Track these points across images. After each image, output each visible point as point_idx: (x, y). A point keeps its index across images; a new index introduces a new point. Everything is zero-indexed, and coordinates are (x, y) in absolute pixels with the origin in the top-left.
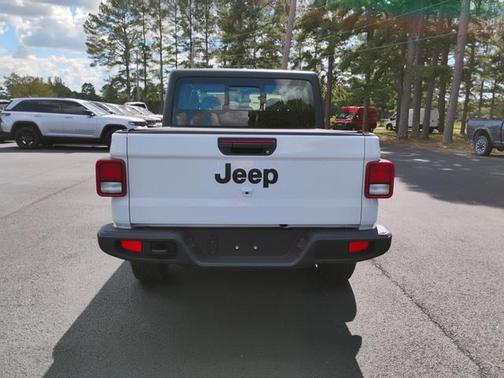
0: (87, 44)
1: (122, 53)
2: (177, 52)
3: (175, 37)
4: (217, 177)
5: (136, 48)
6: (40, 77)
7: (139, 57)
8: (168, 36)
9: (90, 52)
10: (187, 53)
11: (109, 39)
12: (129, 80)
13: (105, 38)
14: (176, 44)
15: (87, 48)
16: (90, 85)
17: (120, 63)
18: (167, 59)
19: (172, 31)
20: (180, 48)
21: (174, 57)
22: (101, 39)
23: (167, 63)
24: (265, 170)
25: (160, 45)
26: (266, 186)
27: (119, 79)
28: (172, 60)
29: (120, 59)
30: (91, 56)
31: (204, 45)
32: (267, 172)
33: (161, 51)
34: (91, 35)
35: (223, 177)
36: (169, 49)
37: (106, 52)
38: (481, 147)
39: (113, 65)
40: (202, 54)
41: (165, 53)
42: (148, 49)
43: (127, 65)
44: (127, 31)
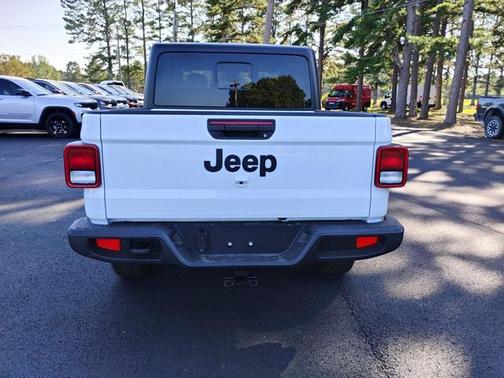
0: (65, 19)
1: (103, 29)
2: (161, 28)
3: (158, 11)
4: (207, 165)
5: (117, 23)
6: (16, 55)
7: (120, 33)
8: (150, 9)
9: (68, 27)
10: (171, 28)
11: (88, 14)
12: (110, 59)
13: (84, 13)
14: (159, 19)
15: (65, 23)
16: (75, 64)
17: (100, 39)
18: (151, 35)
19: (155, 5)
20: (164, 24)
21: (157, 33)
22: (79, 14)
23: (150, 38)
24: (262, 157)
25: (142, 20)
26: (263, 174)
27: (100, 56)
28: (155, 36)
29: (100, 35)
30: (69, 32)
31: (188, 20)
32: (264, 158)
33: (144, 26)
34: (69, 9)
35: (213, 164)
36: (152, 23)
37: (86, 27)
38: (493, 129)
39: (92, 41)
40: (186, 30)
41: (148, 28)
42: (129, 23)
43: (108, 41)
44: (107, 6)
